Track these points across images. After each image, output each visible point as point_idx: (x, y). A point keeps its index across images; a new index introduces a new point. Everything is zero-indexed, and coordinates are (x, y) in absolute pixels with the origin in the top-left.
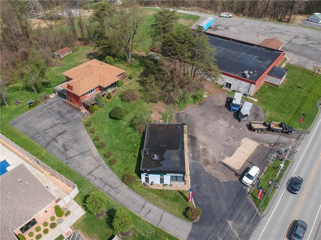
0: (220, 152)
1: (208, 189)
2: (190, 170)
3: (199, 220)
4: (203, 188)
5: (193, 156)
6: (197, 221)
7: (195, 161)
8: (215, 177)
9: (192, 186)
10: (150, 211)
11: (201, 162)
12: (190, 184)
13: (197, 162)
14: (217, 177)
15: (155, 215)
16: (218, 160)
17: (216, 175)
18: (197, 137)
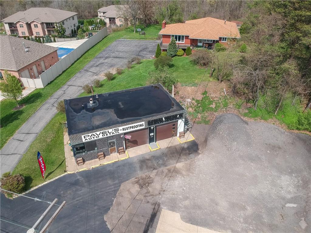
0: (186, 198)
1: (77, 199)
2: (113, 163)
3: (9, 199)
4: (77, 190)
5: (148, 160)
6: (7, 197)
7: (138, 166)
8: (112, 204)
9: (78, 175)
10: (22, 141)
11: (141, 174)
12: (81, 170)
13: (138, 168)
14: (114, 208)
15: (17, 147)
16: (162, 199)
17: (119, 204)
18: (199, 154)
